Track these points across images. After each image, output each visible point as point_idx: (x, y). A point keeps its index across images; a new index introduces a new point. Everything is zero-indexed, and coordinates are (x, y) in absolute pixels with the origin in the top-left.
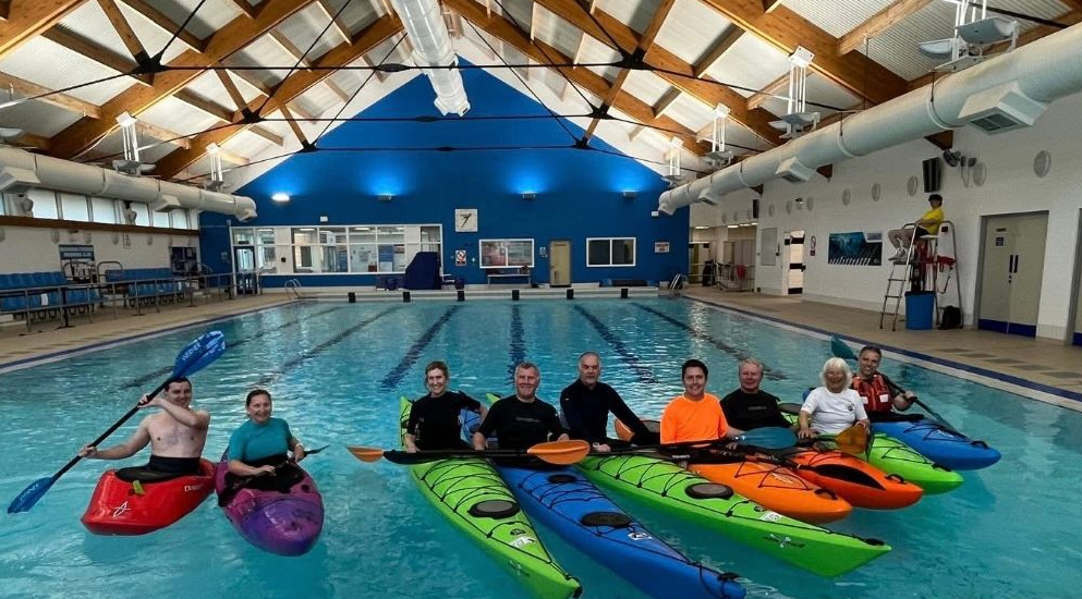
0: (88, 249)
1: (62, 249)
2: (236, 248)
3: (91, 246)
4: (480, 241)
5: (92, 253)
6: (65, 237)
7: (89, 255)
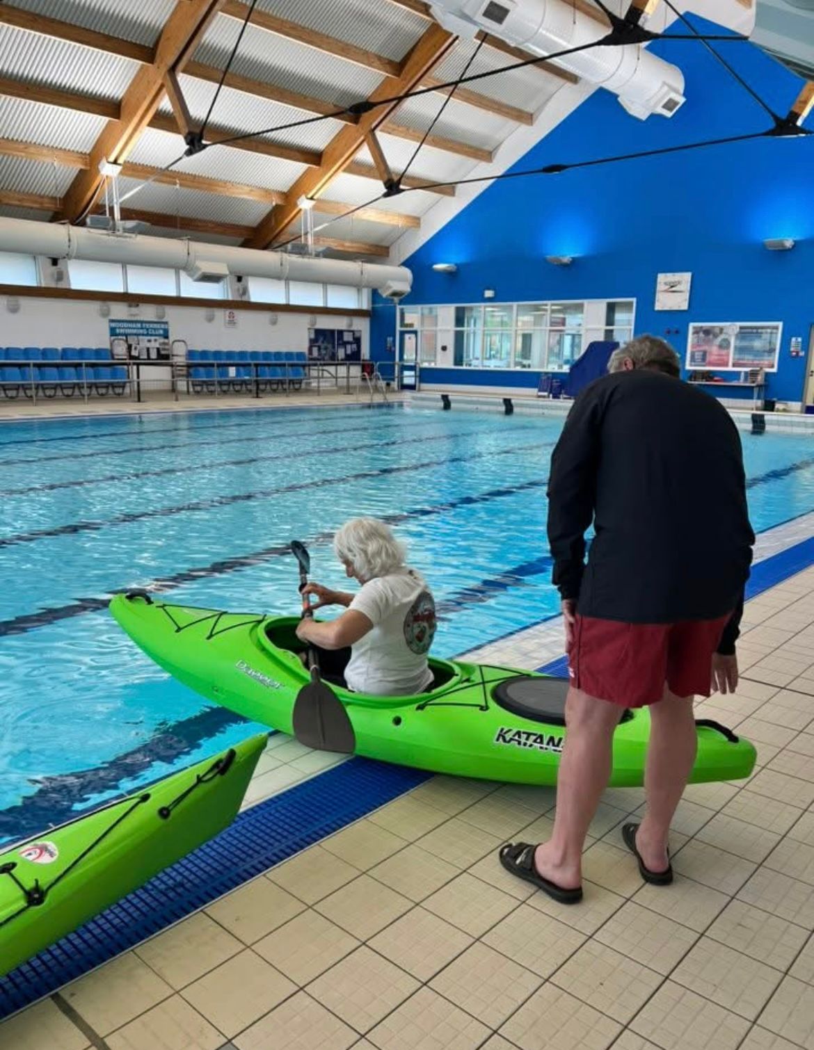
0: (163, 326)
1: (113, 325)
2: (402, 334)
3: (166, 323)
4: (692, 325)
5: (166, 331)
6: (120, 311)
7: (161, 332)
